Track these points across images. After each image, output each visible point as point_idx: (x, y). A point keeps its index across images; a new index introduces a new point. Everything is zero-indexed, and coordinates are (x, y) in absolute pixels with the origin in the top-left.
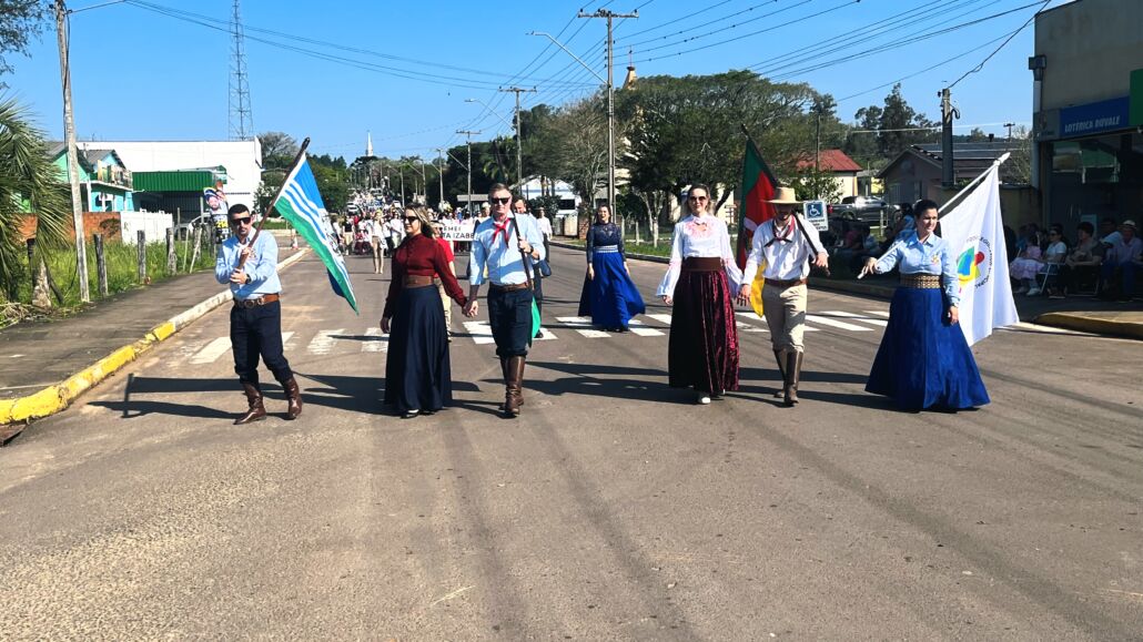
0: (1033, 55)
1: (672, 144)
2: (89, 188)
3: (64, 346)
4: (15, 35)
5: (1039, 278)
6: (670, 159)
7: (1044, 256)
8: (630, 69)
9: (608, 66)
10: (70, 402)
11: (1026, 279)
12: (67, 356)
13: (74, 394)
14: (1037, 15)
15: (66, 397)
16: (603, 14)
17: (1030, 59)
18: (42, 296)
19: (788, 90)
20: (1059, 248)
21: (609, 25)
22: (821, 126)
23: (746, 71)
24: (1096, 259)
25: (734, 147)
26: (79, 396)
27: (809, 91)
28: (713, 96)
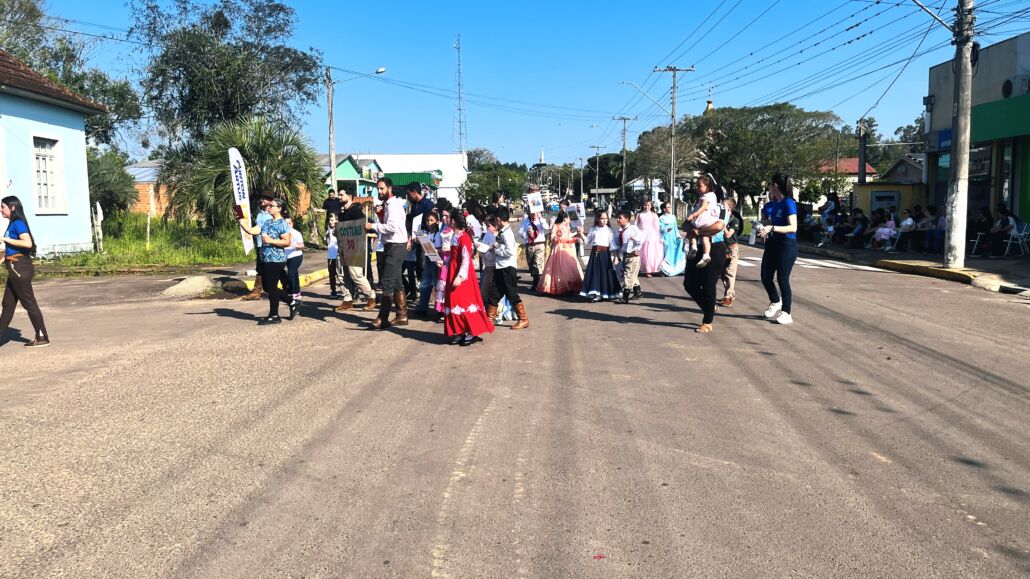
0: (927, 95)
1: (728, 154)
2: (358, 183)
3: (317, 261)
4: (309, 94)
5: (892, 240)
6: (728, 164)
7: (898, 224)
8: (709, 102)
9: (673, 103)
10: (311, 283)
11: (884, 240)
12: (317, 265)
13: (313, 280)
14: (931, 69)
15: (309, 281)
16: (671, 69)
17: (925, 98)
18: (314, 239)
19: (817, 115)
20: (909, 221)
21: (674, 76)
22: (840, 141)
23: (786, 103)
24: (934, 227)
25: (773, 156)
26: (316, 282)
27: (834, 116)
28: (762, 121)
